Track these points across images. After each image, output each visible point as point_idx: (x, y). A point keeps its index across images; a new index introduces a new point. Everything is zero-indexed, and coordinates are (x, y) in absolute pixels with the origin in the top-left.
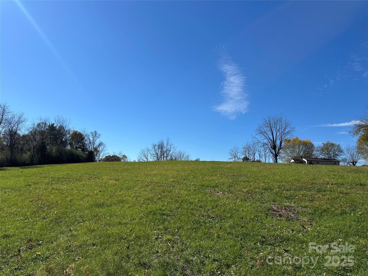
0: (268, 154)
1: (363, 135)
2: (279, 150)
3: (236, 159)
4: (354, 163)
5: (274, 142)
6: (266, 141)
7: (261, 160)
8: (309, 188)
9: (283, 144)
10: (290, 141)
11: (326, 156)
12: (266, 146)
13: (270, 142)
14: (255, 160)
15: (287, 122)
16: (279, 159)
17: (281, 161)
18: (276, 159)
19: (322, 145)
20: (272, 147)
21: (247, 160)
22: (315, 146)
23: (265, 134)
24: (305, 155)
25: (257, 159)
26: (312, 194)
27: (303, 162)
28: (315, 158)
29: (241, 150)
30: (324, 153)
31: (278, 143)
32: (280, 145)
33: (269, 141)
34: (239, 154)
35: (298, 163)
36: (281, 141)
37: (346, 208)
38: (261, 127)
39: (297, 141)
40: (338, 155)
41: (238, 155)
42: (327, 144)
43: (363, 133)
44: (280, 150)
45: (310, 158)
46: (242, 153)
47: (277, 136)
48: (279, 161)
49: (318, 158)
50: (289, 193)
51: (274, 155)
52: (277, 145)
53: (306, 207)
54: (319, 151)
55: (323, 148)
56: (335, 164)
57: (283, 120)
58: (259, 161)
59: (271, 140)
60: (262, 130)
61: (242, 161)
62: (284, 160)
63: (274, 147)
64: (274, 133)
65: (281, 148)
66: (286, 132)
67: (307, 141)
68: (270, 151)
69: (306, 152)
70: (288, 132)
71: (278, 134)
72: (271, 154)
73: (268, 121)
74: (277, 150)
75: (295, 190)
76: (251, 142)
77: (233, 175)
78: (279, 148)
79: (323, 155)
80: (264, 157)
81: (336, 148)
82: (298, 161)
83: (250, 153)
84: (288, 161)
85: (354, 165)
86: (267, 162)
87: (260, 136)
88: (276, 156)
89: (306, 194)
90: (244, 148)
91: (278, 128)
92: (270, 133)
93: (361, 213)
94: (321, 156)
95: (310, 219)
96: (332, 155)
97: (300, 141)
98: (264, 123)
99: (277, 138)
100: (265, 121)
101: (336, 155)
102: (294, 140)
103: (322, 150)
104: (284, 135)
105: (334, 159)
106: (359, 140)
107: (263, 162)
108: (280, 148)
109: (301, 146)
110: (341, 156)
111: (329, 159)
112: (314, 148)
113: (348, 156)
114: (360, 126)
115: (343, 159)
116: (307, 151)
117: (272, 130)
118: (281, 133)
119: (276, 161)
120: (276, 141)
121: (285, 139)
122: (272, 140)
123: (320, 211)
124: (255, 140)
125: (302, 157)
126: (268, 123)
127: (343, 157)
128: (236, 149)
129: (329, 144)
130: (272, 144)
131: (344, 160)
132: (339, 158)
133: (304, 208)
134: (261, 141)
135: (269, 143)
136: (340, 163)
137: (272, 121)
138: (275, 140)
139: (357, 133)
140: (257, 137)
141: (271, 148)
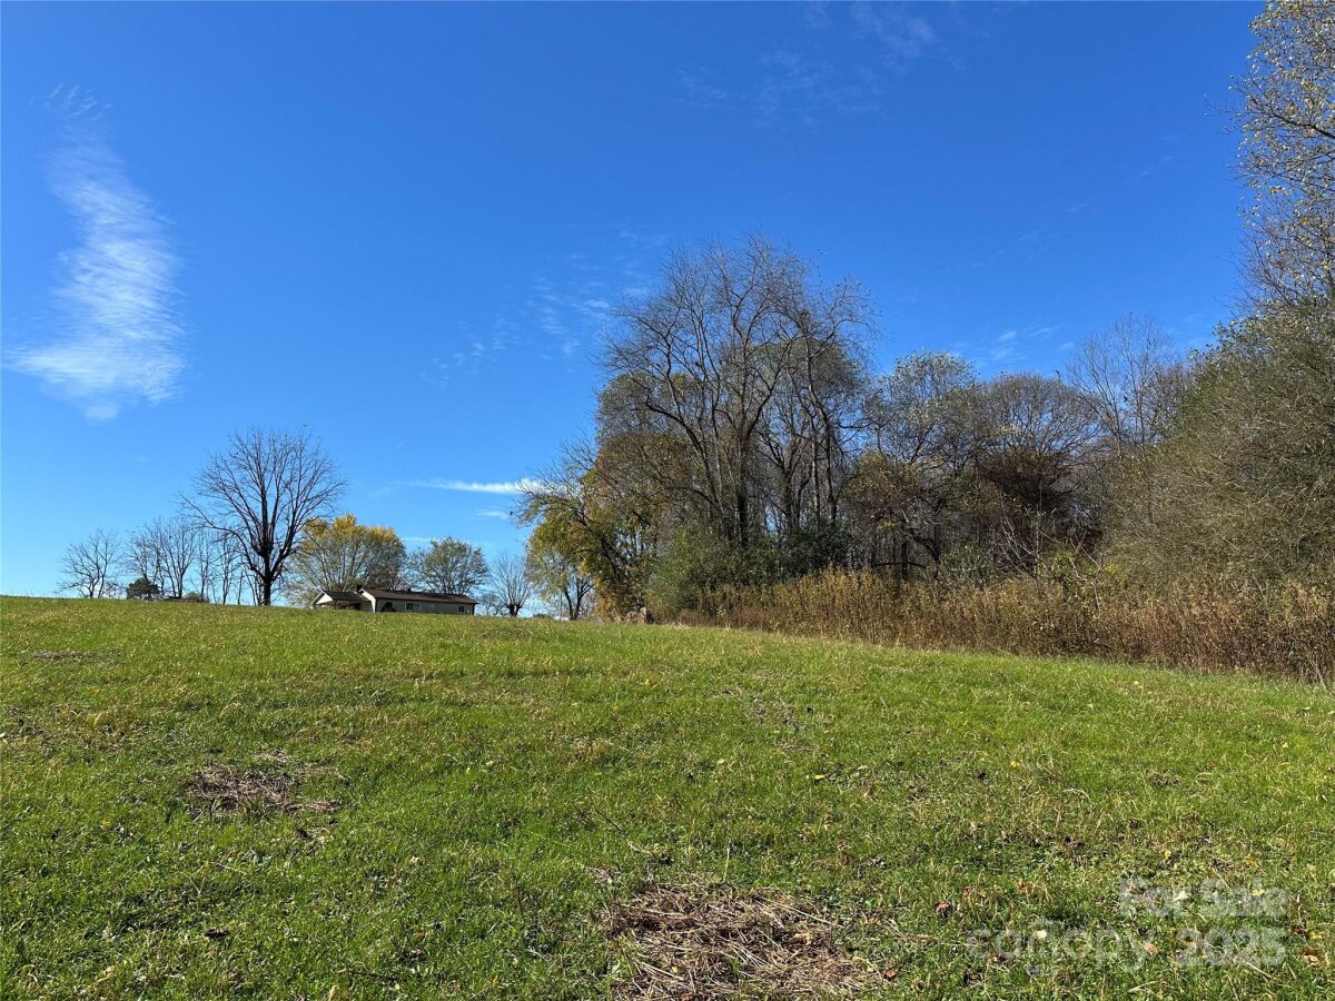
0: (237, 573)
1: (544, 525)
2: (282, 557)
3: (98, 587)
4: (514, 608)
5: (266, 527)
6: (235, 521)
7: (209, 593)
8: (351, 693)
9: (298, 535)
10: (323, 527)
11: (438, 586)
12: (233, 541)
13: (249, 528)
14: (184, 594)
15: (320, 457)
16: (277, 592)
17: (283, 598)
18: (267, 593)
19: (428, 548)
20: (255, 548)
21: (145, 592)
22: (408, 551)
23: (235, 496)
24: (372, 580)
25: (192, 589)
26: (359, 713)
27: (360, 605)
28: (402, 592)
29: (125, 548)
30: (434, 573)
31: (280, 531)
32: (289, 542)
33: (246, 521)
34: (113, 566)
35: (344, 607)
36: (293, 526)
37: (452, 751)
38: (223, 466)
39: (351, 529)
40: (473, 582)
41: (109, 573)
42: (445, 547)
43: (544, 520)
44: (287, 560)
45: (388, 590)
46: (127, 563)
47: (280, 505)
48: (279, 599)
49: (413, 590)
50: (278, 715)
51: (261, 575)
52: (275, 541)
53: (329, 761)
54: (417, 569)
55: (432, 560)
56: (462, 610)
57: (309, 450)
58: (197, 599)
59: (254, 519)
60: (224, 476)
61: (124, 596)
62: (296, 594)
63: (265, 548)
64: (272, 492)
65: (289, 550)
66: (313, 493)
67: (385, 532)
68: (249, 559)
69: (378, 571)
70: (322, 497)
71: (285, 498)
72: (251, 572)
73: (249, 447)
74: (276, 560)
75: (303, 703)
76: (174, 521)
77: (56, 654)
78: (282, 551)
79: (428, 582)
80: (219, 584)
81: (469, 561)
82: (346, 599)
83: (163, 564)
84: (310, 599)
85: (513, 613)
86: (232, 600)
87: (213, 500)
88: (268, 579)
89: (338, 715)
90: (139, 545)
91: (286, 476)
92: (253, 493)
93: (493, 765)
94: (423, 584)
95: (333, 804)
96: (456, 583)
97: (359, 532)
98: (235, 450)
99: (278, 511)
100: (238, 443)
101: (467, 581)
102: (341, 526)
103: (429, 565)
104: (307, 503)
105: (460, 596)
106: (532, 541)
107: (213, 602)
108: (287, 550)
109: (363, 546)
110: (481, 586)
111: (446, 596)
112: (404, 555)
113: (501, 585)
114: (540, 499)
115: (485, 596)
116: (381, 567)
117: (262, 482)
118: (295, 496)
119: (267, 601)
120: (273, 524)
121: (308, 521)
122: (260, 518)
123: (373, 771)
124: (192, 512)
125: (359, 587)
126: (249, 454)
127: (487, 588)
128: (102, 546)
129: (452, 545)
130: (258, 537)
131: (489, 599)
132: (475, 593)
133: (323, 764)
134: (216, 520)
135: (247, 531)
136: (476, 608)
137: (266, 449)
138: (270, 521)
139: (528, 516)
140: (202, 501)
141: (252, 550)
